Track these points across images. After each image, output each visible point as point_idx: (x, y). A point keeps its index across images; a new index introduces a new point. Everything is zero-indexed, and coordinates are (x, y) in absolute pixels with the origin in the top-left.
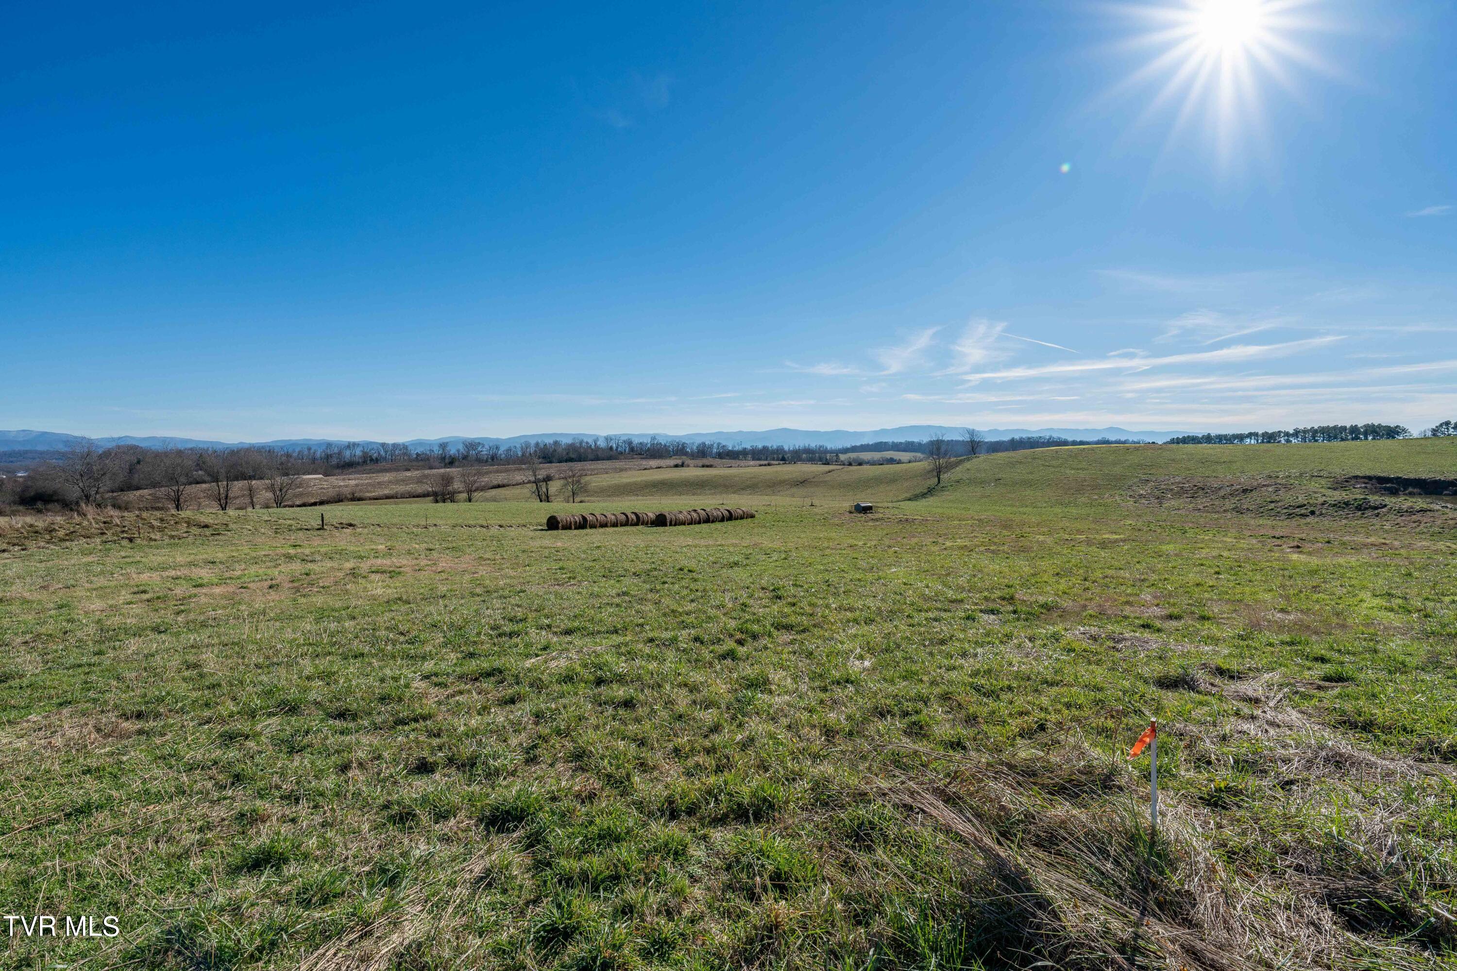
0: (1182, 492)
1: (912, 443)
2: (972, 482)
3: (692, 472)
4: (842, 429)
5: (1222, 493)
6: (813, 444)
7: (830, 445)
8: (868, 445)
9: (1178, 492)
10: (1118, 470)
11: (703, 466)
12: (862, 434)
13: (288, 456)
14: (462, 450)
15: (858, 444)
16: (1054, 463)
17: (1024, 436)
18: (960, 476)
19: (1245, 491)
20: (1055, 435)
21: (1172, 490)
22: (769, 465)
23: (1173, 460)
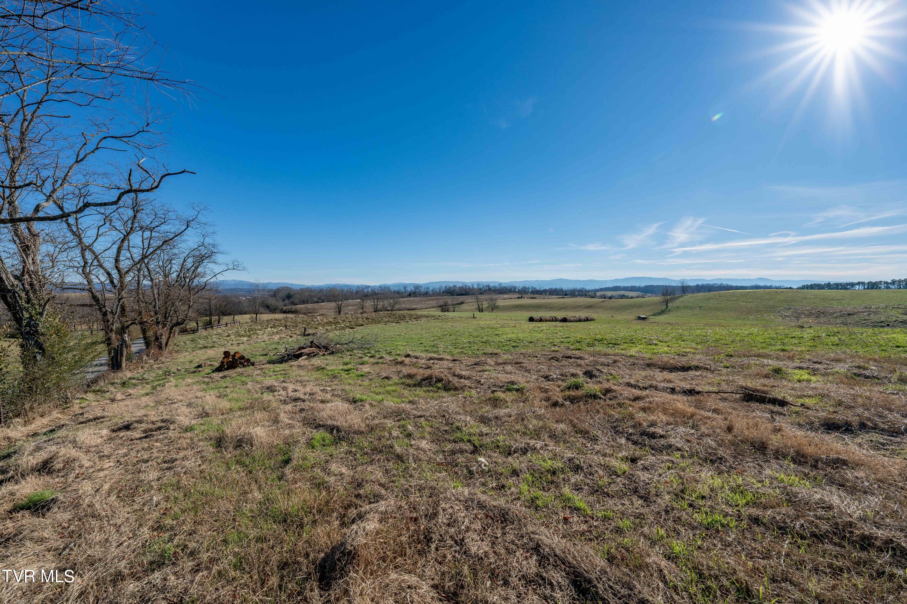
0: (810, 314)
1: (635, 287)
2: (686, 307)
3: (526, 301)
4: (592, 279)
5: (835, 315)
6: (579, 287)
7: (588, 287)
8: (609, 288)
9: (808, 315)
10: (771, 303)
11: (531, 298)
12: (605, 282)
13: (342, 291)
14: (413, 289)
15: (604, 287)
16: (732, 299)
17: (705, 283)
18: (678, 305)
19: (849, 315)
20: (725, 283)
21: (804, 313)
22: (563, 298)
23: (805, 298)
